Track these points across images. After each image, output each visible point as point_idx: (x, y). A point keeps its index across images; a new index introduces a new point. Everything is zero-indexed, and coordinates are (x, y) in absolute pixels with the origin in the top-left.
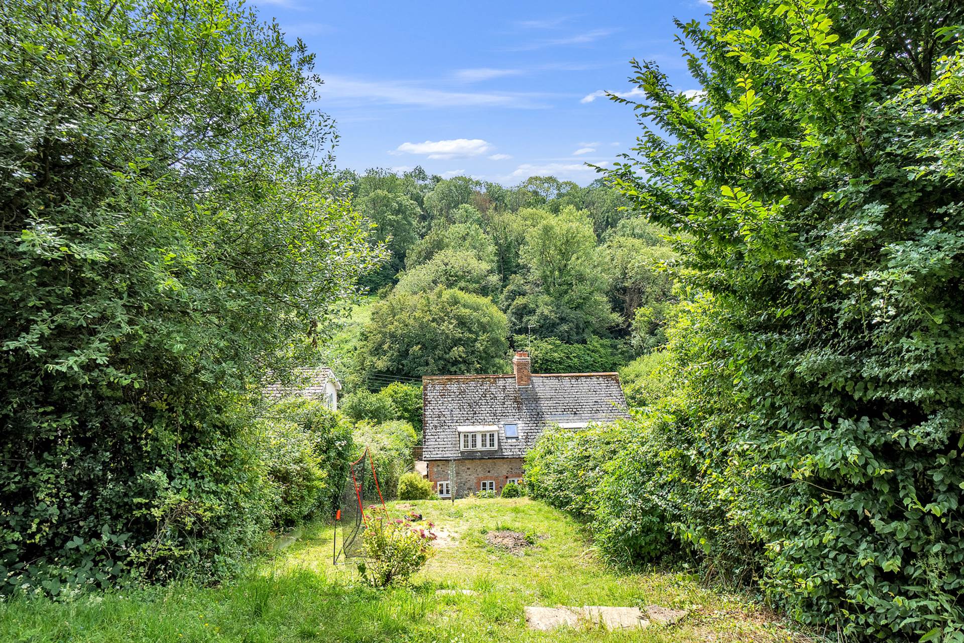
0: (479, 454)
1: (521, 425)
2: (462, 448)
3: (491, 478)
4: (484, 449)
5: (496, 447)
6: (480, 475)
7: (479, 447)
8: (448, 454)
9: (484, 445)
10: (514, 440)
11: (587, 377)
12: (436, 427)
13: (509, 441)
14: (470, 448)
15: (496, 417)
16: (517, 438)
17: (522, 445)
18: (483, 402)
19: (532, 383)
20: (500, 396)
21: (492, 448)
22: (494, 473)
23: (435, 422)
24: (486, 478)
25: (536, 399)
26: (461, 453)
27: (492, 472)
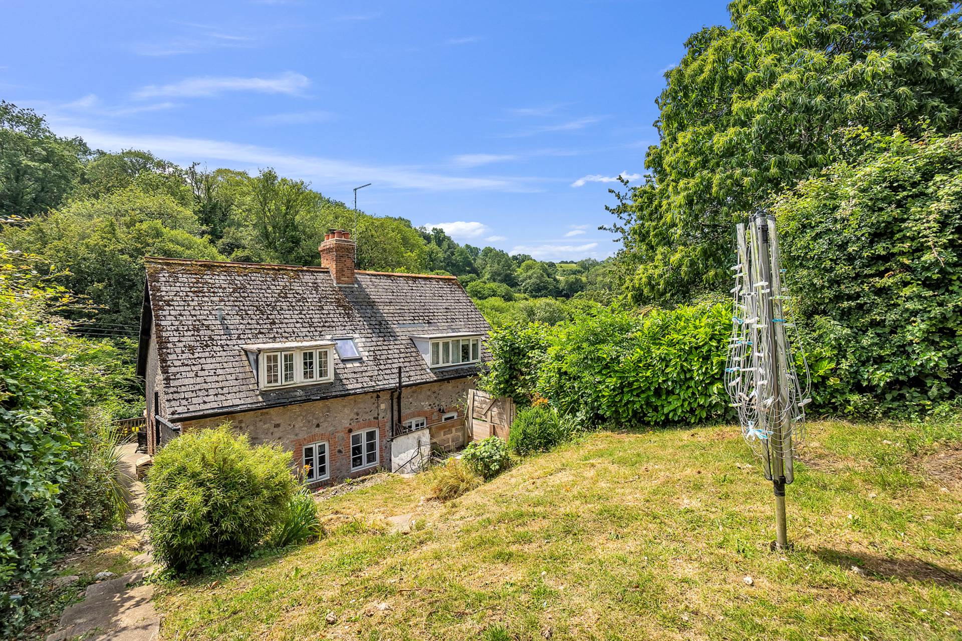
0: (300, 393)
1: (359, 339)
2: (264, 384)
3: (322, 437)
4: (309, 382)
5: (331, 377)
6: (301, 436)
7: (299, 378)
8: (233, 400)
9: (308, 374)
10: (357, 364)
11: (425, 279)
12: (191, 349)
13: (349, 365)
14: (281, 382)
15: (315, 328)
16: (360, 360)
17: (372, 369)
18: (285, 305)
19: (357, 281)
20: (313, 297)
21: (324, 380)
22: (327, 427)
23: (188, 339)
24: (313, 439)
25: (372, 304)
26: (263, 394)
27: (324, 425)
